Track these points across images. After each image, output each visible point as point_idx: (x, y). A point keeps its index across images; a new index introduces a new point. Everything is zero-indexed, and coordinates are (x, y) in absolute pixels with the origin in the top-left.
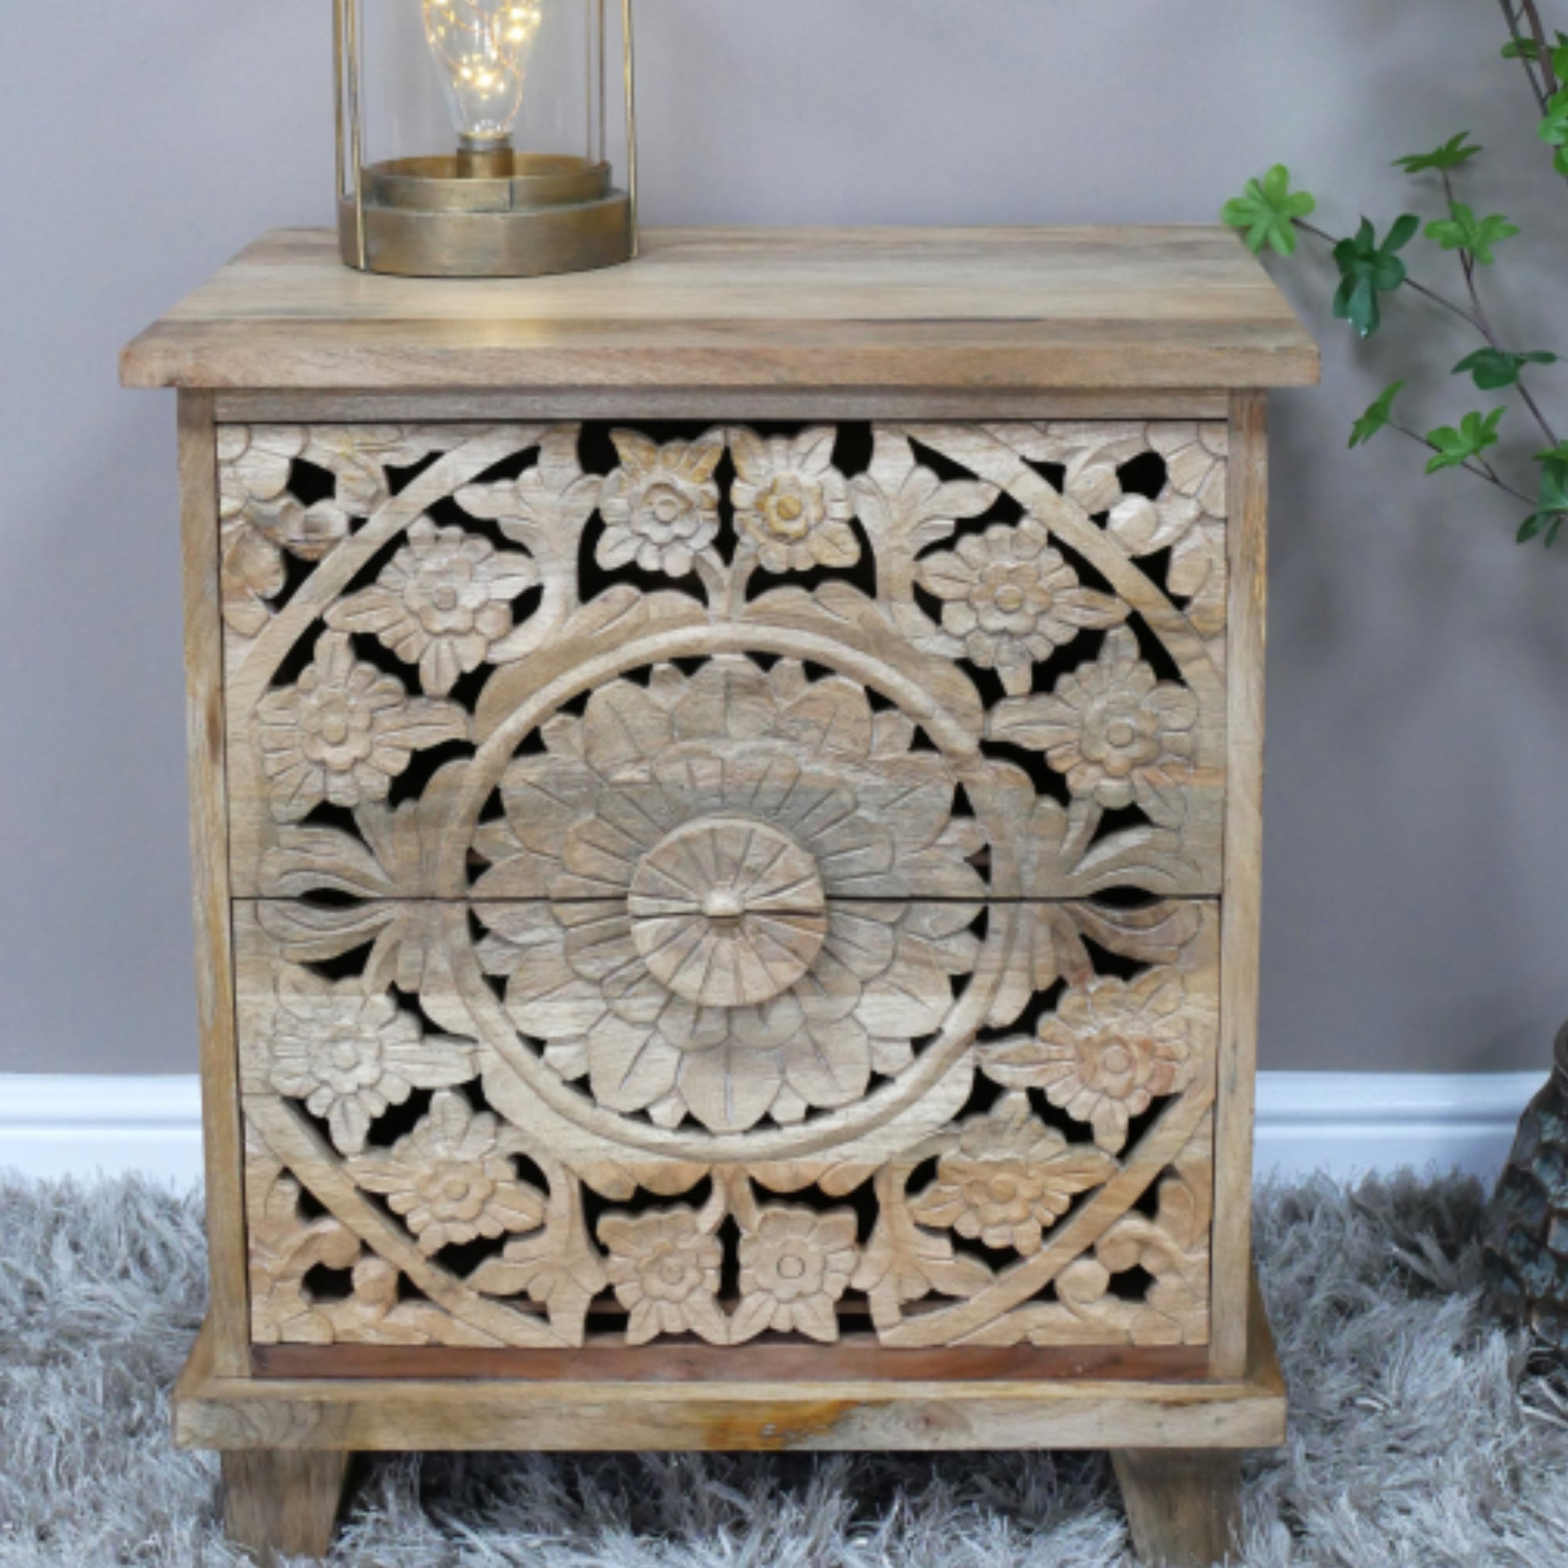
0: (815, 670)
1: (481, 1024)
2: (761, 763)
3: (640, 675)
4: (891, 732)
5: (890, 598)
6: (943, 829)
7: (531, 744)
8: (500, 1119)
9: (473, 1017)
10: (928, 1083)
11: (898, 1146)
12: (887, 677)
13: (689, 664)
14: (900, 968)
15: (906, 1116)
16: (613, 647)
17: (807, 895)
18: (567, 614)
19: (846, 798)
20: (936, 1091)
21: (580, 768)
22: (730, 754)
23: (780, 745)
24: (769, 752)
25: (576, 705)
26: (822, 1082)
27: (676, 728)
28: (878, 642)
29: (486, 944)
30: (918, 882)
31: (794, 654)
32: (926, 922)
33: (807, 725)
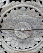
0: (31, 9)
1: (2, 40)
2: (26, 17)
3: (15, 9)
4: (37, 14)
5: (38, 2)
6: (42, 23)
7: (6, 16)
8: (4, 48)
9: (1, 40)
10: (40, 45)
11: (37, 50)
12: (37, 9)
13: (19, 8)
14: (37, 35)
15: (37, 48)
16: (13, 7)
17: (30, 29)
18: (9, 3)
19: (33, 20)
20: (40, 46)
21: (10, 18)
22: (23, 16)
23: (27, 15)
24: (26, 16)
25: (9, 12)
26: (31, 45)
27: (18, 14)
28: (36, 6)
29: (2, 33)
30: (39, 28)
31: (29, 7)
32: (40, 31)
33: (30, 13)
